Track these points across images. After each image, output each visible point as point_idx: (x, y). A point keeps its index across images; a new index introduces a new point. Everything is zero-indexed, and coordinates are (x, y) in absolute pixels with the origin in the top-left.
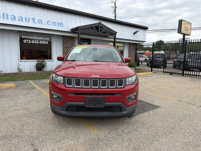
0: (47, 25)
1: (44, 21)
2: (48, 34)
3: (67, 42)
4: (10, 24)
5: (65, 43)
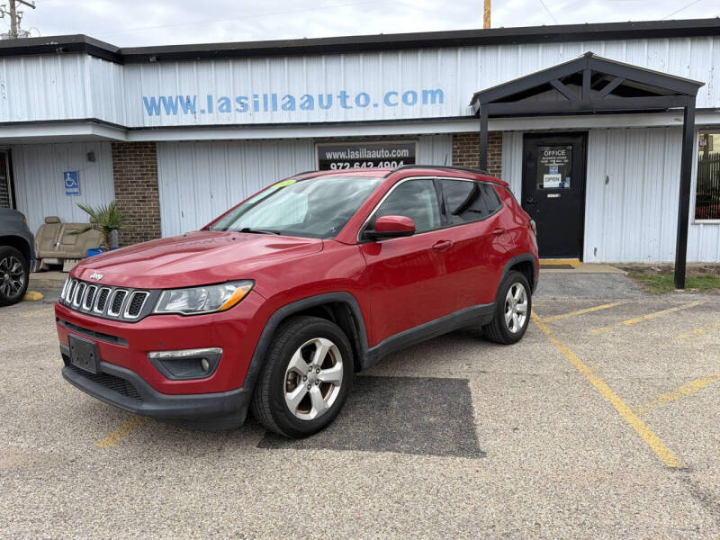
0: (385, 106)
1: (376, 96)
2: (402, 137)
3: (469, 156)
4: (281, 122)
5: (460, 160)
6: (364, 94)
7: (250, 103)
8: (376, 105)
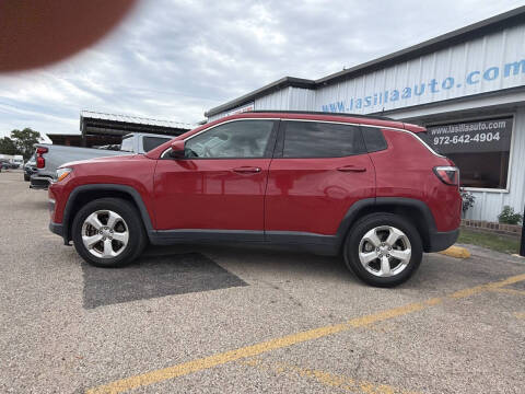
0: (467, 84)
1: (460, 77)
6: (450, 79)
7: (372, 100)
8: (459, 86)
